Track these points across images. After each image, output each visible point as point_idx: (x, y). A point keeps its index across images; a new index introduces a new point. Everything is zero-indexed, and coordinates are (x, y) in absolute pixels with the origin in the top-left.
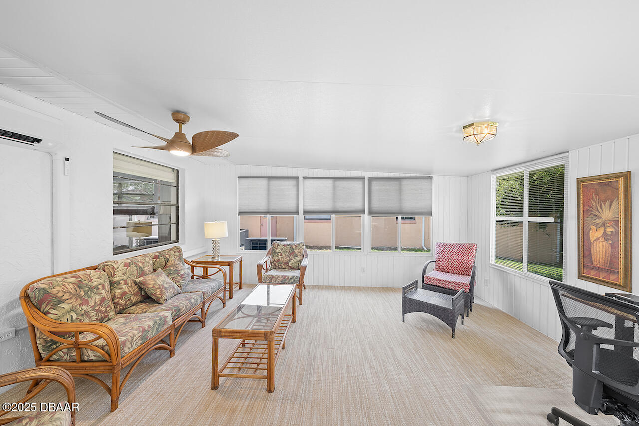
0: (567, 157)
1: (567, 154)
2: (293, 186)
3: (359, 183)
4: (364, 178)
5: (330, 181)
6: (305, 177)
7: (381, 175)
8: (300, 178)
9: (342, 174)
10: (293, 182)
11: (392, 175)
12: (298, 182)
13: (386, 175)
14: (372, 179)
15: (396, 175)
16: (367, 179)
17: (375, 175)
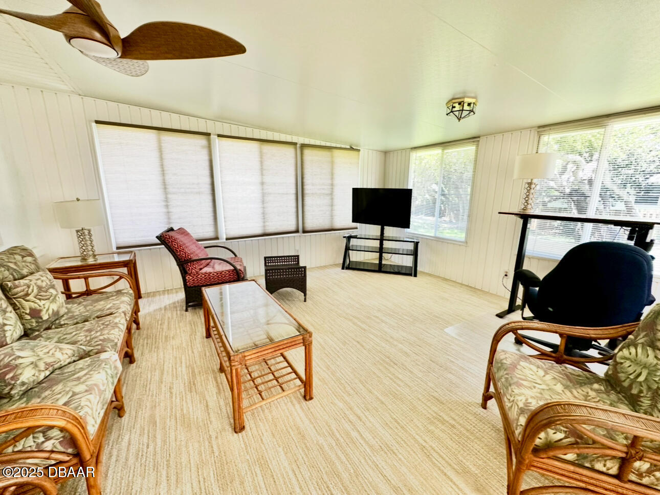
0: (479, 141)
1: (478, 139)
2: (203, 147)
3: (290, 151)
4: (295, 144)
5: (255, 145)
6: (219, 136)
7: (312, 142)
8: (212, 136)
9: (269, 136)
10: (202, 141)
11: (323, 144)
12: (209, 141)
13: (318, 143)
14: (303, 146)
15: (328, 144)
16: (298, 146)
17: (307, 141)
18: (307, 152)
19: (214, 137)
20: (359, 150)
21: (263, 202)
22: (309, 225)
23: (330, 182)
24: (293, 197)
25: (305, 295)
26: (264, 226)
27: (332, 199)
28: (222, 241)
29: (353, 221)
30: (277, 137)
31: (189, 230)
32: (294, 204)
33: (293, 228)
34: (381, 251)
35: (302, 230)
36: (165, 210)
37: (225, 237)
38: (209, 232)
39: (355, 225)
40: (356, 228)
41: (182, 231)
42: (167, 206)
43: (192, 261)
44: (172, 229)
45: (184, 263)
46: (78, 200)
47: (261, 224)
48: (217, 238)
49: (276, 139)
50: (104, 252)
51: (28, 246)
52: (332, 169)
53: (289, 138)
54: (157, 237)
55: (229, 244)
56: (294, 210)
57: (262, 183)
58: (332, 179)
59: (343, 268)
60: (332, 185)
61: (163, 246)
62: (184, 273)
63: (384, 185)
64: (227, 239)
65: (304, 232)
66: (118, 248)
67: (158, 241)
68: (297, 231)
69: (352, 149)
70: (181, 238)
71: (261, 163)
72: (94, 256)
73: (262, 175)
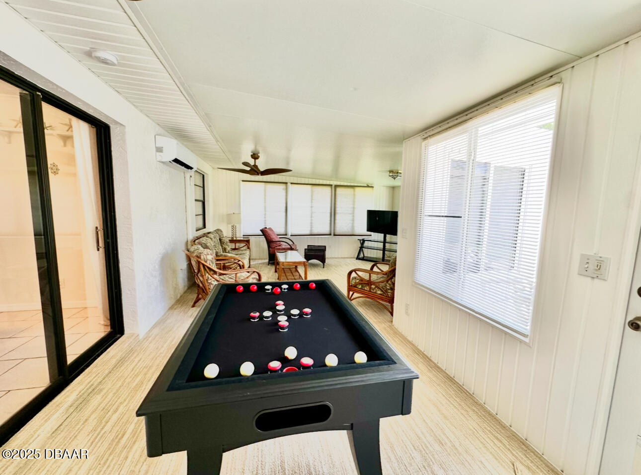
2: (283, 189)
3: (329, 189)
4: (331, 185)
5: (309, 186)
6: (292, 183)
7: (342, 184)
8: (288, 184)
9: (317, 182)
10: (283, 186)
11: (349, 184)
12: (287, 186)
13: (345, 184)
14: (336, 186)
15: (352, 184)
16: (333, 186)
17: (339, 183)
18: (338, 190)
19: (289, 184)
20: (373, 187)
21: (311, 217)
22: (338, 231)
23: (352, 206)
24: (329, 215)
25: (324, 265)
26: (311, 230)
27: (353, 216)
28: (289, 236)
29: (367, 231)
30: (321, 182)
31: (273, 229)
32: (329, 219)
33: (327, 232)
34: (384, 250)
35: (333, 234)
36: (264, 219)
37: (290, 235)
38: (282, 231)
39: (369, 233)
40: (371, 235)
41: (270, 229)
42: (265, 217)
43: (273, 242)
44: (266, 228)
45: (270, 242)
46: (234, 213)
47: (309, 229)
48: (286, 235)
49: (320, 183)
50: (239, 236)
51: (221, 229)
52: (354, 198)
53: (328, 182)
54: (261, 230)
55: (291, 238)
56: (329, 222)
57: (312, 207)
58: (354, 204)
59: (357, 259)
60: (354, 208)
61: (263, 236)
62: (269, 247)
63: (392, 209)
64: (291, 236)
65: (335, 235)
66: (244, 236)
67: (261, 233)
68: (330, 235)
69: (368, 186)
70: (269, 232)
71: (312, 196)
72: (236, 237)
73: (312, 202)
